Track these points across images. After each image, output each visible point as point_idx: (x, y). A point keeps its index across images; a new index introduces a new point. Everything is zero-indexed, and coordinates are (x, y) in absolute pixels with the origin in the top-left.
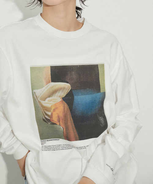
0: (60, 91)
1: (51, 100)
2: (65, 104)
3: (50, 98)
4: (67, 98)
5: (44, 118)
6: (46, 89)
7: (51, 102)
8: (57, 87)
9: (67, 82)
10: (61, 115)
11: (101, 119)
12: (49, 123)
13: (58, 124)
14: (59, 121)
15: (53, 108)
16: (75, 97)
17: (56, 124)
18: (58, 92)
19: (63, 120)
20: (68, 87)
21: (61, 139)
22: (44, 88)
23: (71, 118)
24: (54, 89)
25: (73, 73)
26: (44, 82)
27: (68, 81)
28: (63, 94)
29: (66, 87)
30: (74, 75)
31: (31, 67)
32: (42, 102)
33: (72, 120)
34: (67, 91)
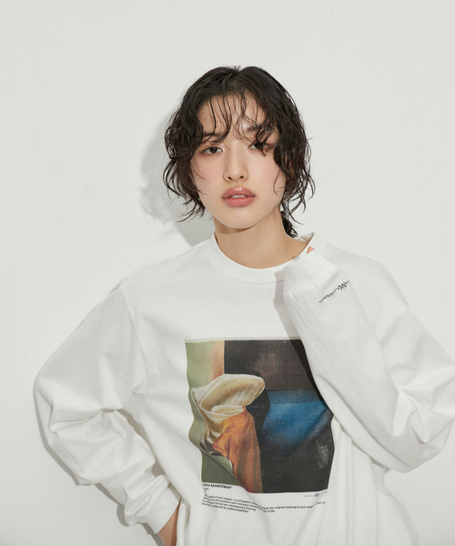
0: (241, 391)
1: (221, 411)
2: (252, 418)
3: (221, 407)
4: (256, 407)
5: (203, 441)
6: (214, 388)
7: (222, 414)
8: (235, 385)
9: (258, 375)
10: (236, 439)
11: (323, 451)
12: (210, 453)
13: (225, 454)
14: (228, 450)
15: (225, 426)
16: (272, 405)
17: (220, 454)
18: (237, 394)
19: (236, 448)
20: (260, 384)
21: (234, 487)
22: (209, 385)
23: (258, 447)
24: (229, 387)
25: (273, 355)
26: (212, 374)
27: (260, 371)
28: (248, 399)
29: (256, 384)
30: (273, 361)
31: (186, 344)
32: (207, 412)
33: (259, 450)
34: (256, 393)
